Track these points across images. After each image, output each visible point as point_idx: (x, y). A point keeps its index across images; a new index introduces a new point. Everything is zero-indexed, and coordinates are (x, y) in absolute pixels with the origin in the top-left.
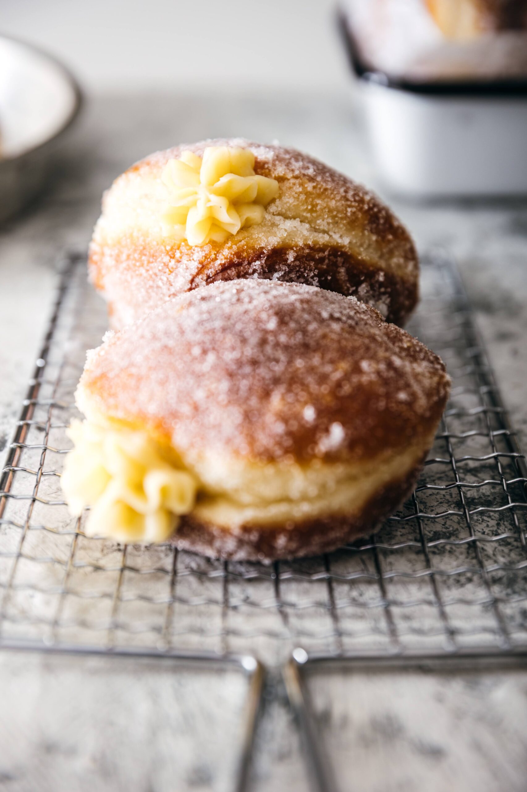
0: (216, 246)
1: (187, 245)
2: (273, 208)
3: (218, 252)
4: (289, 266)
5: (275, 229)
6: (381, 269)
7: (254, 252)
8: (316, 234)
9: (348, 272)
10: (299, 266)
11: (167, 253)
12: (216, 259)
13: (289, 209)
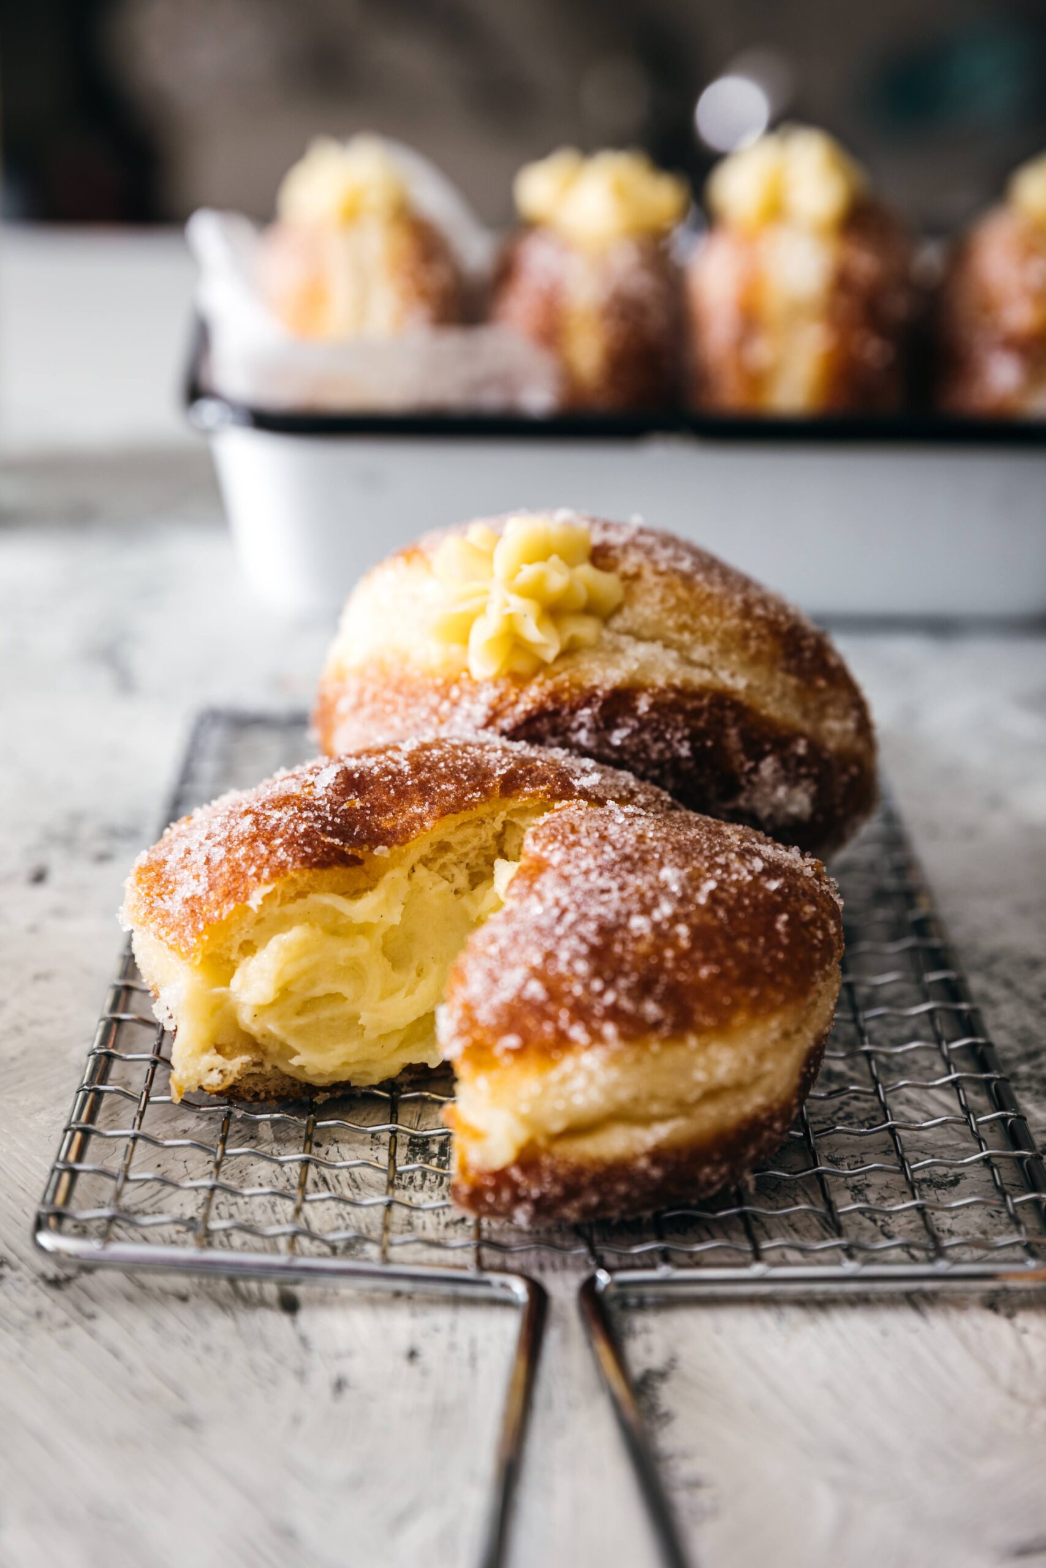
0: (519, 680)
1: (470, 677)
2: (618, 623)
3: (521, 691)
4: (639, 719)
5: (618, 657)
6: (802, 735)
7: (581, 694)
8: (688, 669)
9: (743, 736)
10: (658, 722)
11: (437, 690)
12: (515, 703)
13: (645, 624)
